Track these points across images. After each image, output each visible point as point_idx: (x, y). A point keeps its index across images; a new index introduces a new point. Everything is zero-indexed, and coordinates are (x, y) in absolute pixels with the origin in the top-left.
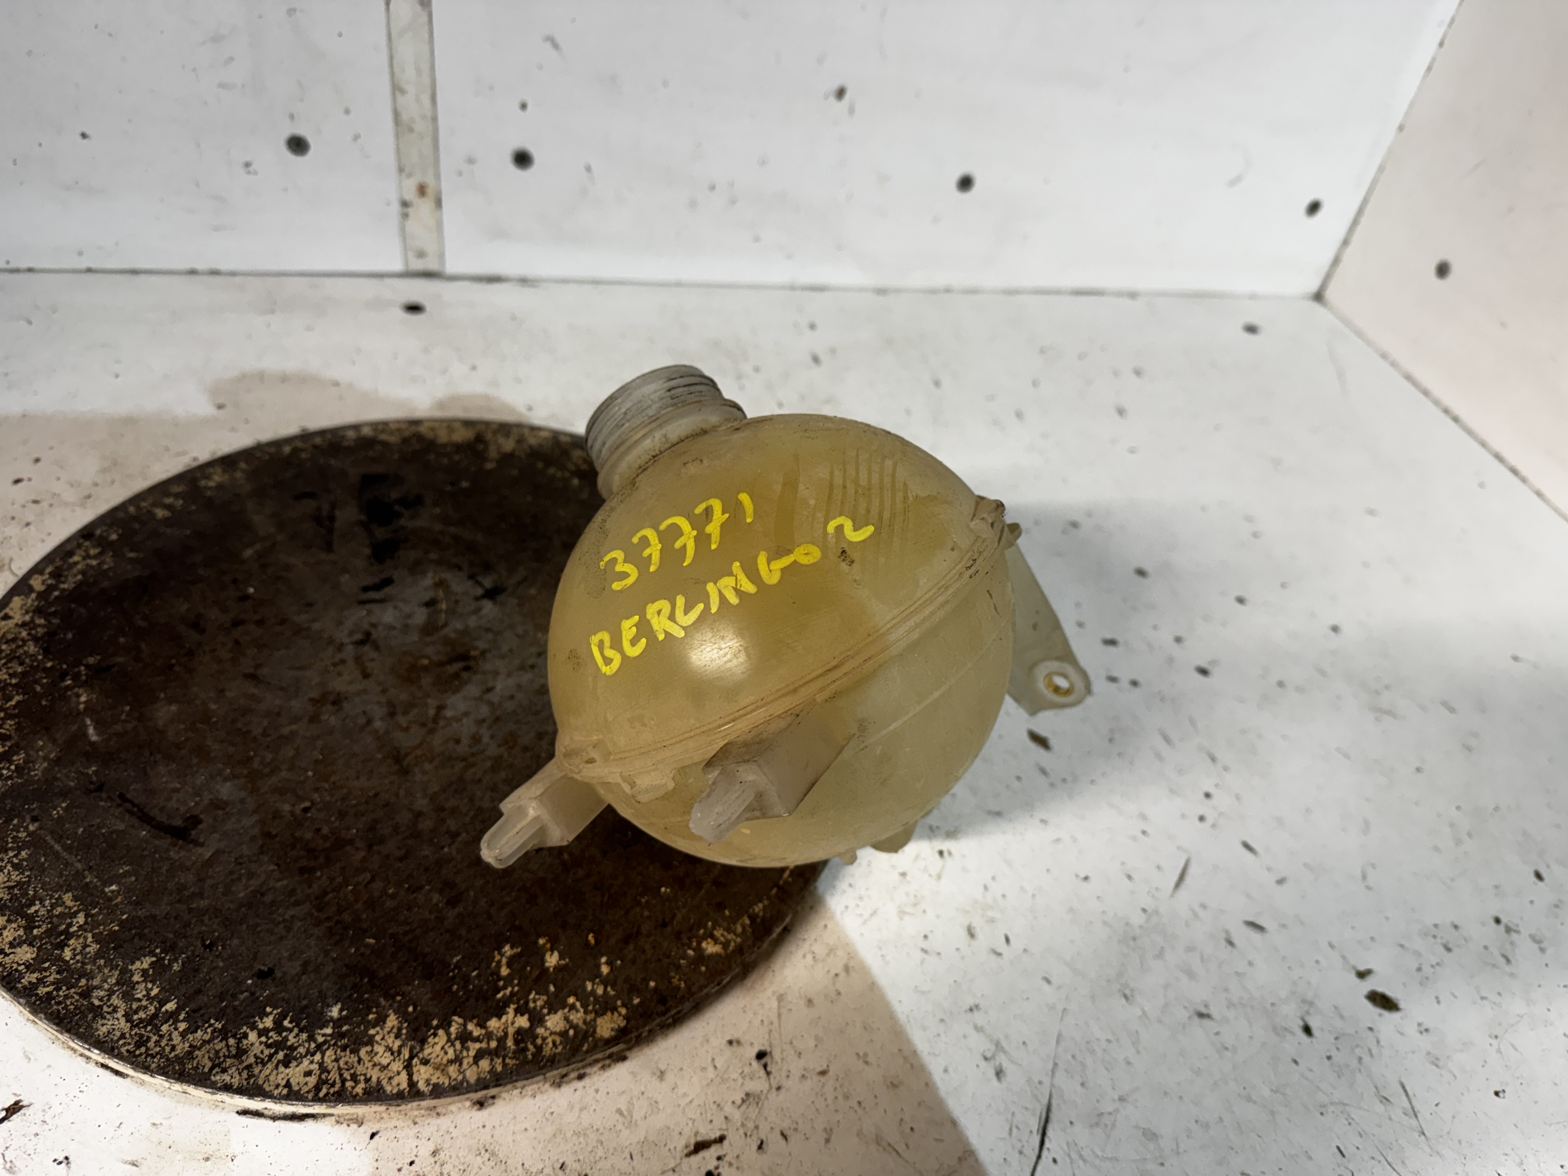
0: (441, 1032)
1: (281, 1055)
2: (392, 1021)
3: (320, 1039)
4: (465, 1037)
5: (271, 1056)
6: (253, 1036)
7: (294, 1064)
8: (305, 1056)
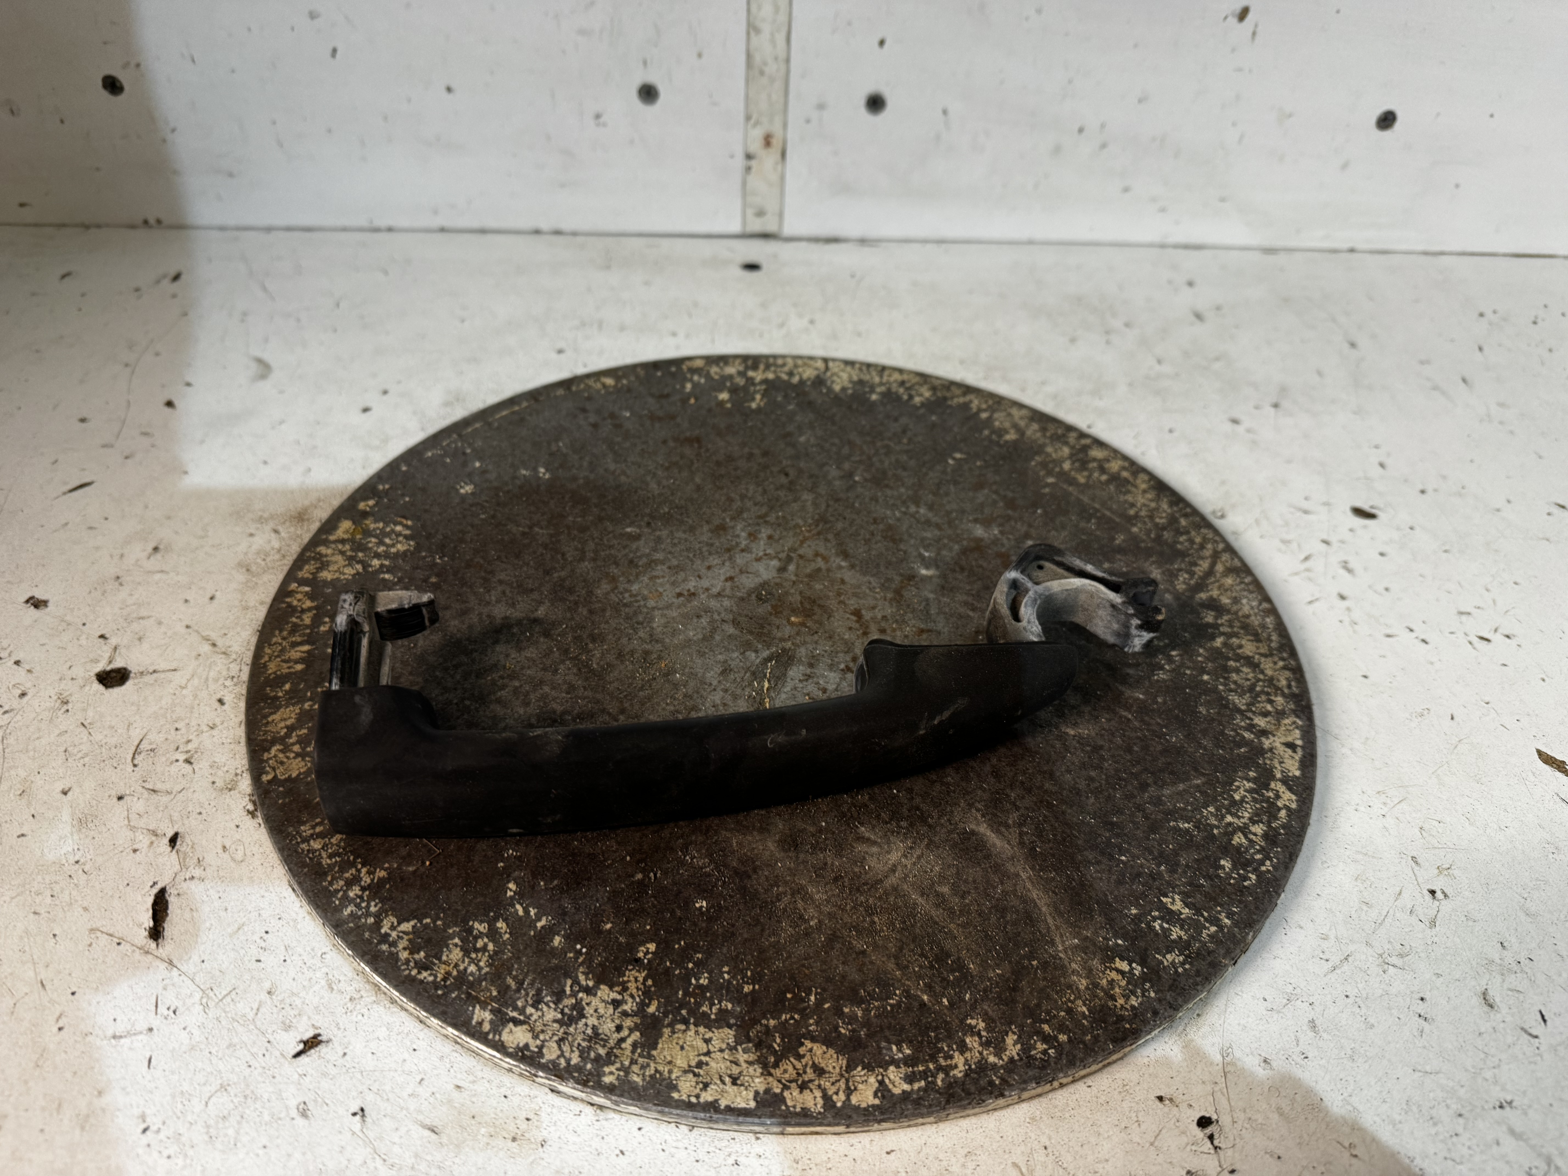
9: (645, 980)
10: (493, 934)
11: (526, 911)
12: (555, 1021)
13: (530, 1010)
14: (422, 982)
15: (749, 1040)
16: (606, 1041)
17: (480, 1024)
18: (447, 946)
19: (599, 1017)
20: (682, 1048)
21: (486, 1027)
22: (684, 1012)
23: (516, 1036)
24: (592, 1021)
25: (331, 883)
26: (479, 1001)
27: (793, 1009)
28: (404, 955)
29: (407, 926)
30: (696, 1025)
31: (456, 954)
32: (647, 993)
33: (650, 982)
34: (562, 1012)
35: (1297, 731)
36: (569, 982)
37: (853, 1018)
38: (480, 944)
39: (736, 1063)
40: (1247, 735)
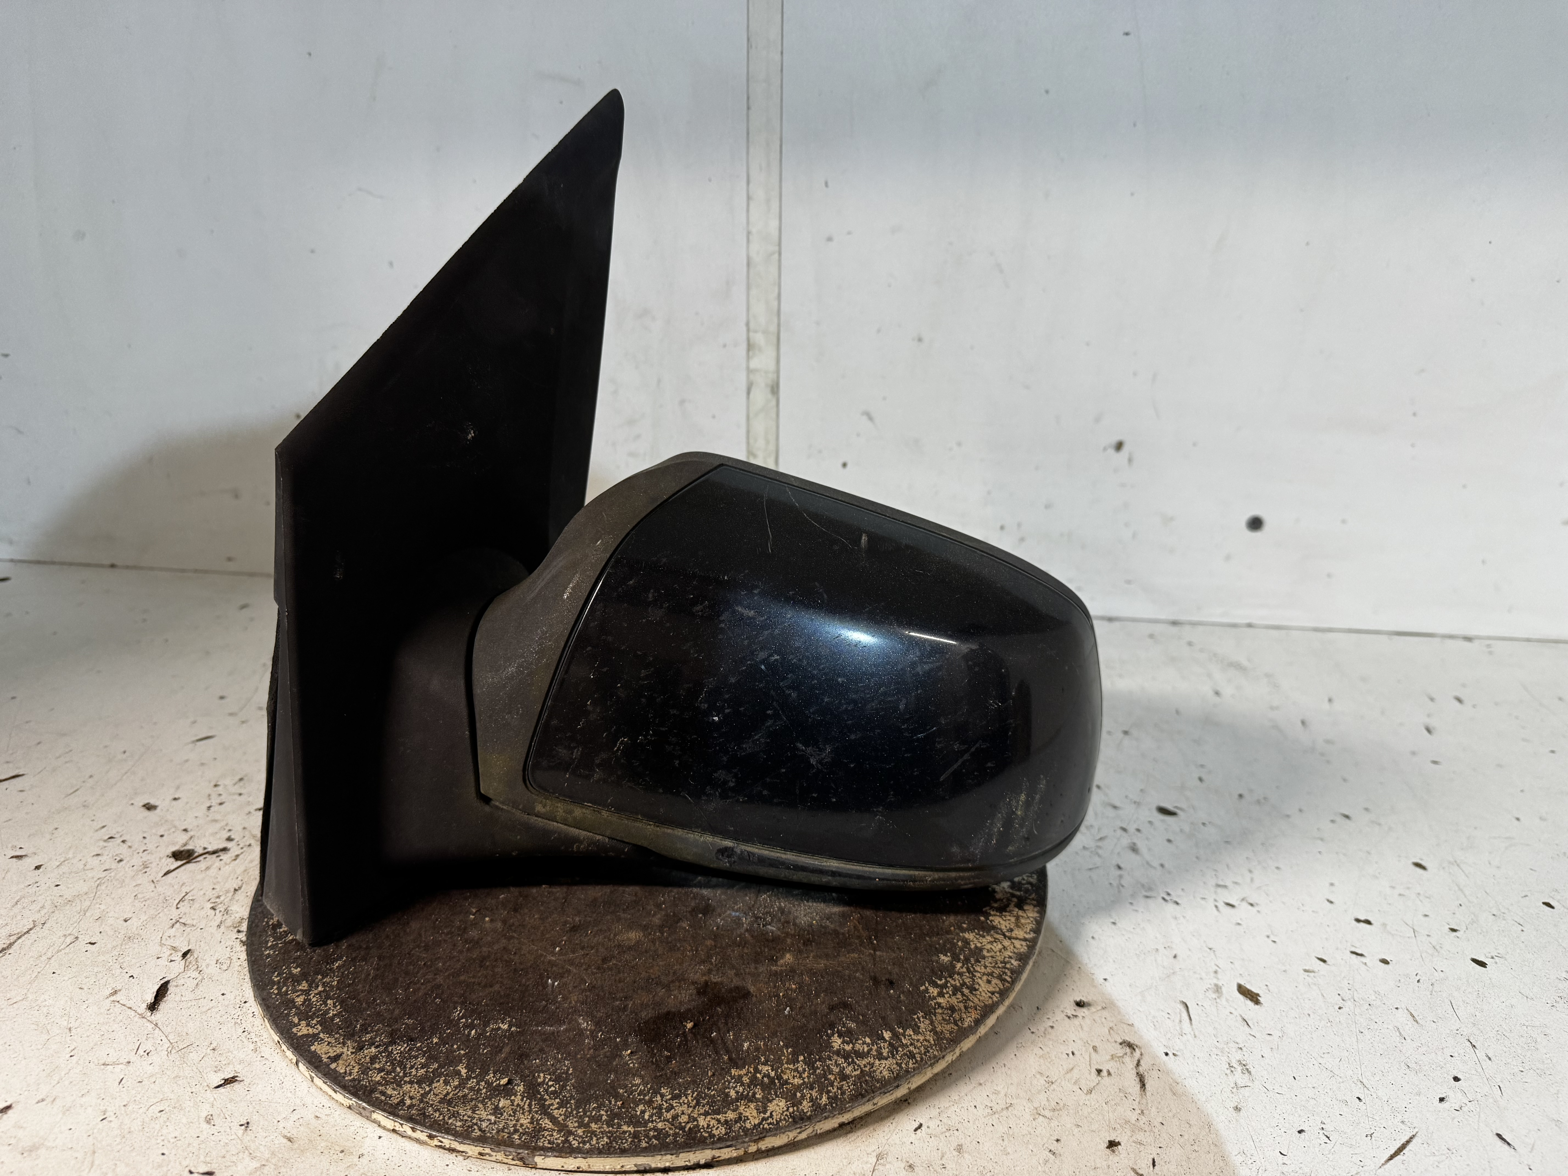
1: (966, 991)
2: (969, 936)
3: (964, 970)
5: (963, 994)
6: (940, 1000)
7: (977, 987)
8: (974, 980)
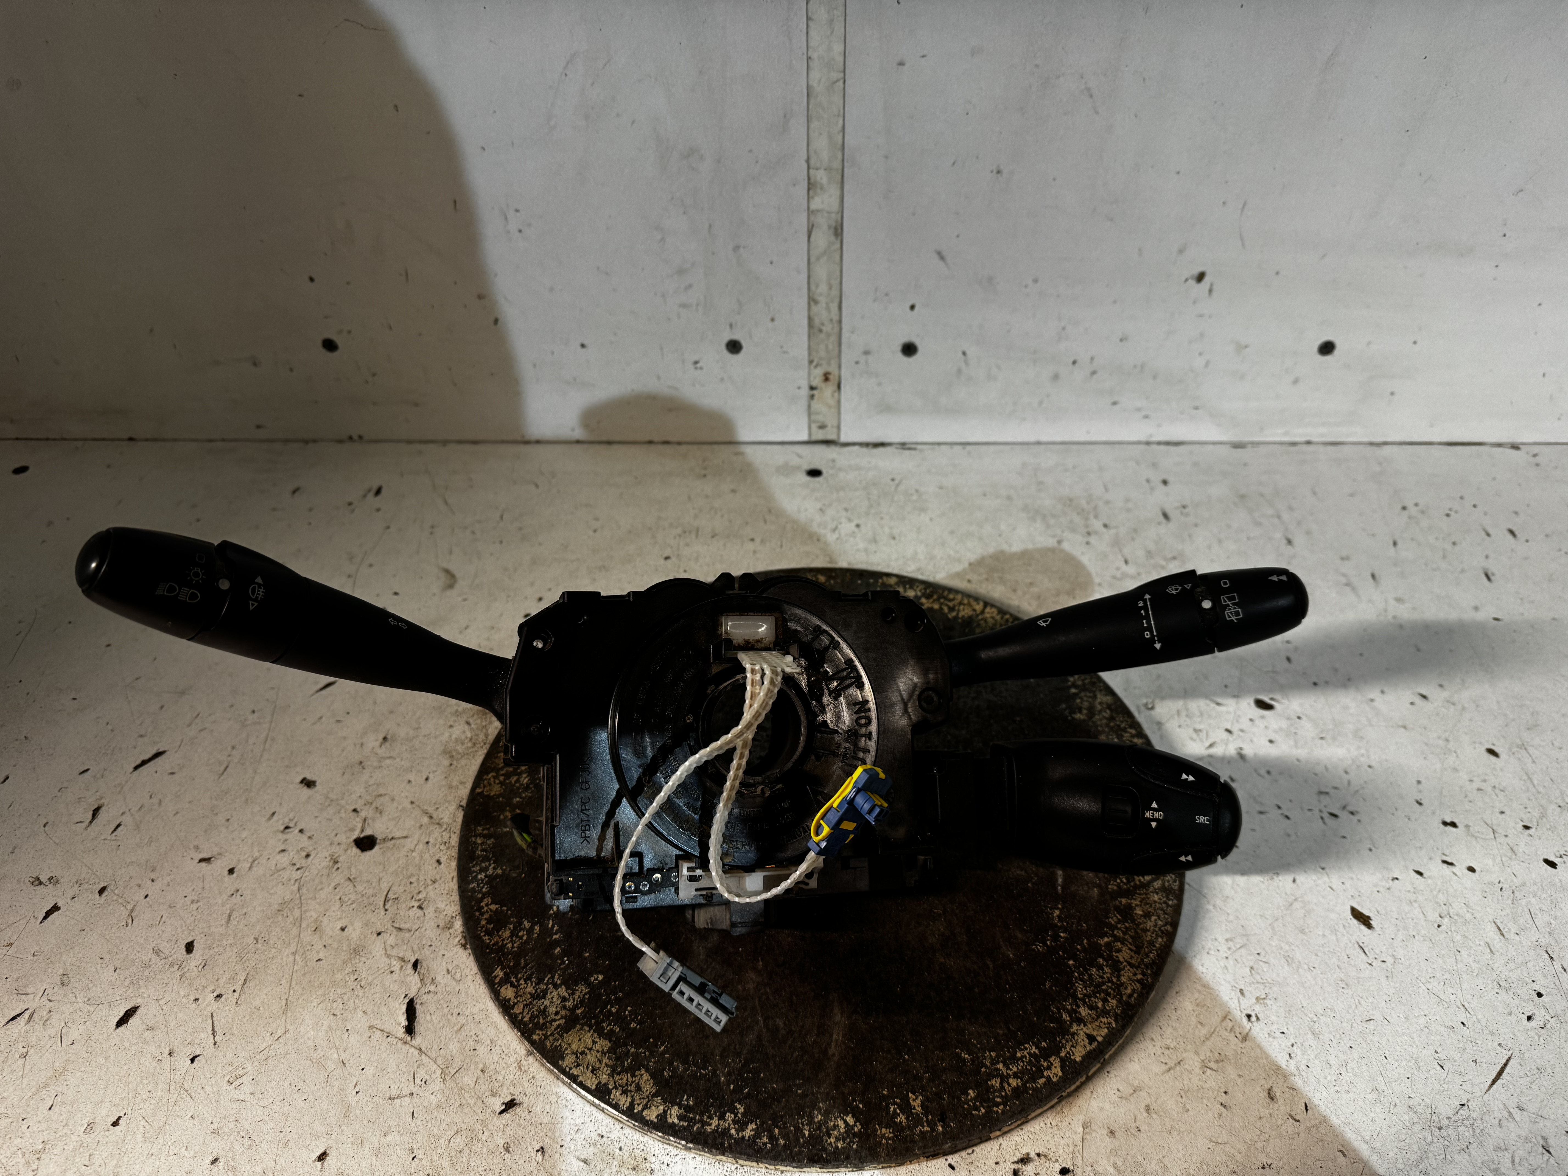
0: (960, 615)
4: (951, 609)
9: (586, 994)
10: (530, 931)
11: (553, 926)
12: (530, 993)
13: (522, 982)
14: (483, 941)
15: (615, 1053)
16: (547, 1017)
17: (496, 977)
18: (505, 927)
19: (552, 1002)
20: (580, 1040)
21: (497, 980)
22: (593, 1021)
23: (508, 992)
24: (547, 1003)
25: (473, 866)
26: (502, 965)
27: (648, 1049)
28: (483, 922)
29: (493, 907)
30: (594, 1031)
31: (507, 934)
32: (582, 1002)
33: (587, 996)
34: (536, 991)
35: (1106, 1030)
36: (549, 976)
37: (674, 1070)
38: (521, 934)
39: (601, 1063)
40: (1065, 1017)
